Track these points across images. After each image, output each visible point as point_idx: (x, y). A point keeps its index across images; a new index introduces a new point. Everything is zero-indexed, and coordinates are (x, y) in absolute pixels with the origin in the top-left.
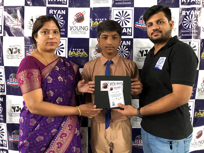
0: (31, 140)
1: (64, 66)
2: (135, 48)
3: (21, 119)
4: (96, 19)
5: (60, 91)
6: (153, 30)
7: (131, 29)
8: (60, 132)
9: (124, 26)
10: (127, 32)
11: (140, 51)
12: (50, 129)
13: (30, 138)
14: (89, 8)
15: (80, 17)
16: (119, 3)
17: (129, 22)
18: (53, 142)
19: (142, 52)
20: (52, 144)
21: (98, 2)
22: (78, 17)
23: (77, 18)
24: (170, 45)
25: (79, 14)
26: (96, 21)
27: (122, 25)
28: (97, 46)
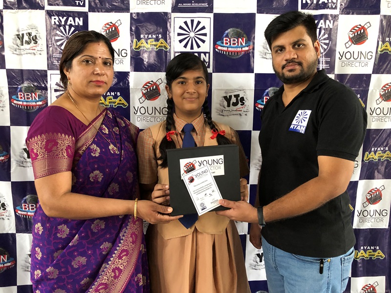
0: (62, 265)
1: (116, 126)
2: (215, 91)
3: (38, 228)
4: (142, 36)
6: (286, 60)
7: (207, 55)
9: (196, 49)
11: (225, 98)
12: (98, 242)
13: (60, 261)
14: (129, 14)
15: (110, 30)
16: (186, 5)
17: (203, 41)
18: (106, 268)
19: (228, 99)
20: (103, 271)
21: (146, 3)
22: (108, 32)
23: (105, 32)
24: (317, 87)
25: (109, 25)
26: (142, 38)
27: (192, 48)
28: (145, 86)
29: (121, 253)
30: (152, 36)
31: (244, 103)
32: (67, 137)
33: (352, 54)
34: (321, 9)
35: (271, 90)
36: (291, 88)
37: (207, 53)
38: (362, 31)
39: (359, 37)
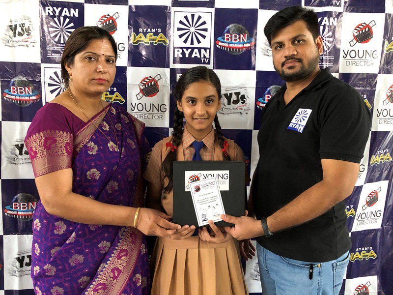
0: (59, 262)
1: (118, 122)
3: (37, 224)
4: (141, 30)
5: (112, 169)
6: (286, 57)
7: (208, 50)
8: (116, 248)
10: (200, 56)
11: (226, 95)
12: (96, 241)
13: (57, 259)
17: (204, 37)
18: (105, 267)
19: (228, 97)
20: (102, 271)
22: (105, 24)
23: (102, 25)
24: (320, 86)
25: (106, 17)
26: (141, 32)
27: (192, 43)
28: (143, 82)
29: (120, 253)
30: (151, 30)
31: (245, 101)
32: (65, 133)
33: (357, 53)
34: (325, 6)
35: (273, 89)
36: (293, 86)
37: (208, 48)
38: (367, 30)
39: (364, 35)
